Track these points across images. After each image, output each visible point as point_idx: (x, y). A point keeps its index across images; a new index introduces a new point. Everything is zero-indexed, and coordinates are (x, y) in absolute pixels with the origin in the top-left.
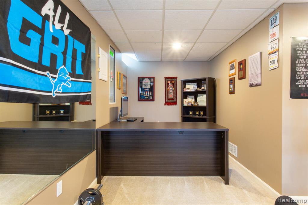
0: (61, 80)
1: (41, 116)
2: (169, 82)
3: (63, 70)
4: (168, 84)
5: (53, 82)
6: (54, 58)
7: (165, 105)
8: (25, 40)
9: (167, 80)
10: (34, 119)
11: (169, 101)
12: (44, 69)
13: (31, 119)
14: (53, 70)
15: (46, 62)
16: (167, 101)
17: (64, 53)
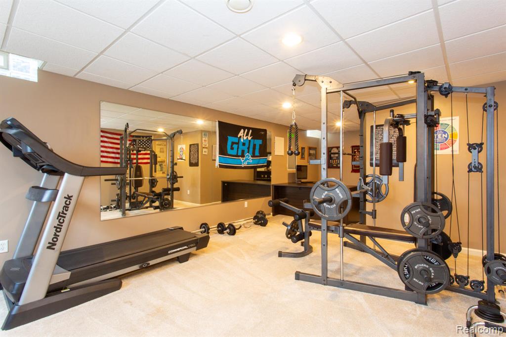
0: (246, 160)
1: (258, 178)
2: (356, 150)
3: (248, 155)
4: (355, 152)
5: (242, 161)
6: (243, 151)
7: (352, 172)
8: (232, 148)
9: (354, 148)
10: (254, 179)
11: (355, 168)
12: (239, 156)
13: (253, 179)
14: (243, 156)
15: (240, 154)
16: (354, 168)
17: (248, 148)
